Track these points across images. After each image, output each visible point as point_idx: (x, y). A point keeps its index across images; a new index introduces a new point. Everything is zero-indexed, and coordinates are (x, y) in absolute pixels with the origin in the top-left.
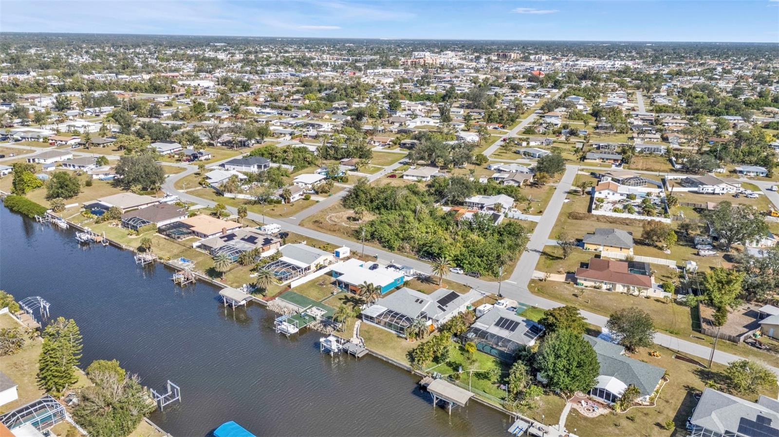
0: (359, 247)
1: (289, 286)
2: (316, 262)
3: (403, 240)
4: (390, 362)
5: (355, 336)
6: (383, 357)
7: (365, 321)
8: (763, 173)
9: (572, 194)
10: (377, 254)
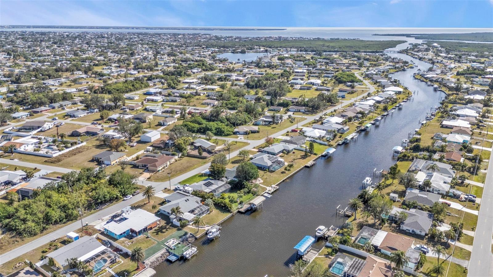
8: (28, 115)
9: (3, 157)
10: (87, 223)
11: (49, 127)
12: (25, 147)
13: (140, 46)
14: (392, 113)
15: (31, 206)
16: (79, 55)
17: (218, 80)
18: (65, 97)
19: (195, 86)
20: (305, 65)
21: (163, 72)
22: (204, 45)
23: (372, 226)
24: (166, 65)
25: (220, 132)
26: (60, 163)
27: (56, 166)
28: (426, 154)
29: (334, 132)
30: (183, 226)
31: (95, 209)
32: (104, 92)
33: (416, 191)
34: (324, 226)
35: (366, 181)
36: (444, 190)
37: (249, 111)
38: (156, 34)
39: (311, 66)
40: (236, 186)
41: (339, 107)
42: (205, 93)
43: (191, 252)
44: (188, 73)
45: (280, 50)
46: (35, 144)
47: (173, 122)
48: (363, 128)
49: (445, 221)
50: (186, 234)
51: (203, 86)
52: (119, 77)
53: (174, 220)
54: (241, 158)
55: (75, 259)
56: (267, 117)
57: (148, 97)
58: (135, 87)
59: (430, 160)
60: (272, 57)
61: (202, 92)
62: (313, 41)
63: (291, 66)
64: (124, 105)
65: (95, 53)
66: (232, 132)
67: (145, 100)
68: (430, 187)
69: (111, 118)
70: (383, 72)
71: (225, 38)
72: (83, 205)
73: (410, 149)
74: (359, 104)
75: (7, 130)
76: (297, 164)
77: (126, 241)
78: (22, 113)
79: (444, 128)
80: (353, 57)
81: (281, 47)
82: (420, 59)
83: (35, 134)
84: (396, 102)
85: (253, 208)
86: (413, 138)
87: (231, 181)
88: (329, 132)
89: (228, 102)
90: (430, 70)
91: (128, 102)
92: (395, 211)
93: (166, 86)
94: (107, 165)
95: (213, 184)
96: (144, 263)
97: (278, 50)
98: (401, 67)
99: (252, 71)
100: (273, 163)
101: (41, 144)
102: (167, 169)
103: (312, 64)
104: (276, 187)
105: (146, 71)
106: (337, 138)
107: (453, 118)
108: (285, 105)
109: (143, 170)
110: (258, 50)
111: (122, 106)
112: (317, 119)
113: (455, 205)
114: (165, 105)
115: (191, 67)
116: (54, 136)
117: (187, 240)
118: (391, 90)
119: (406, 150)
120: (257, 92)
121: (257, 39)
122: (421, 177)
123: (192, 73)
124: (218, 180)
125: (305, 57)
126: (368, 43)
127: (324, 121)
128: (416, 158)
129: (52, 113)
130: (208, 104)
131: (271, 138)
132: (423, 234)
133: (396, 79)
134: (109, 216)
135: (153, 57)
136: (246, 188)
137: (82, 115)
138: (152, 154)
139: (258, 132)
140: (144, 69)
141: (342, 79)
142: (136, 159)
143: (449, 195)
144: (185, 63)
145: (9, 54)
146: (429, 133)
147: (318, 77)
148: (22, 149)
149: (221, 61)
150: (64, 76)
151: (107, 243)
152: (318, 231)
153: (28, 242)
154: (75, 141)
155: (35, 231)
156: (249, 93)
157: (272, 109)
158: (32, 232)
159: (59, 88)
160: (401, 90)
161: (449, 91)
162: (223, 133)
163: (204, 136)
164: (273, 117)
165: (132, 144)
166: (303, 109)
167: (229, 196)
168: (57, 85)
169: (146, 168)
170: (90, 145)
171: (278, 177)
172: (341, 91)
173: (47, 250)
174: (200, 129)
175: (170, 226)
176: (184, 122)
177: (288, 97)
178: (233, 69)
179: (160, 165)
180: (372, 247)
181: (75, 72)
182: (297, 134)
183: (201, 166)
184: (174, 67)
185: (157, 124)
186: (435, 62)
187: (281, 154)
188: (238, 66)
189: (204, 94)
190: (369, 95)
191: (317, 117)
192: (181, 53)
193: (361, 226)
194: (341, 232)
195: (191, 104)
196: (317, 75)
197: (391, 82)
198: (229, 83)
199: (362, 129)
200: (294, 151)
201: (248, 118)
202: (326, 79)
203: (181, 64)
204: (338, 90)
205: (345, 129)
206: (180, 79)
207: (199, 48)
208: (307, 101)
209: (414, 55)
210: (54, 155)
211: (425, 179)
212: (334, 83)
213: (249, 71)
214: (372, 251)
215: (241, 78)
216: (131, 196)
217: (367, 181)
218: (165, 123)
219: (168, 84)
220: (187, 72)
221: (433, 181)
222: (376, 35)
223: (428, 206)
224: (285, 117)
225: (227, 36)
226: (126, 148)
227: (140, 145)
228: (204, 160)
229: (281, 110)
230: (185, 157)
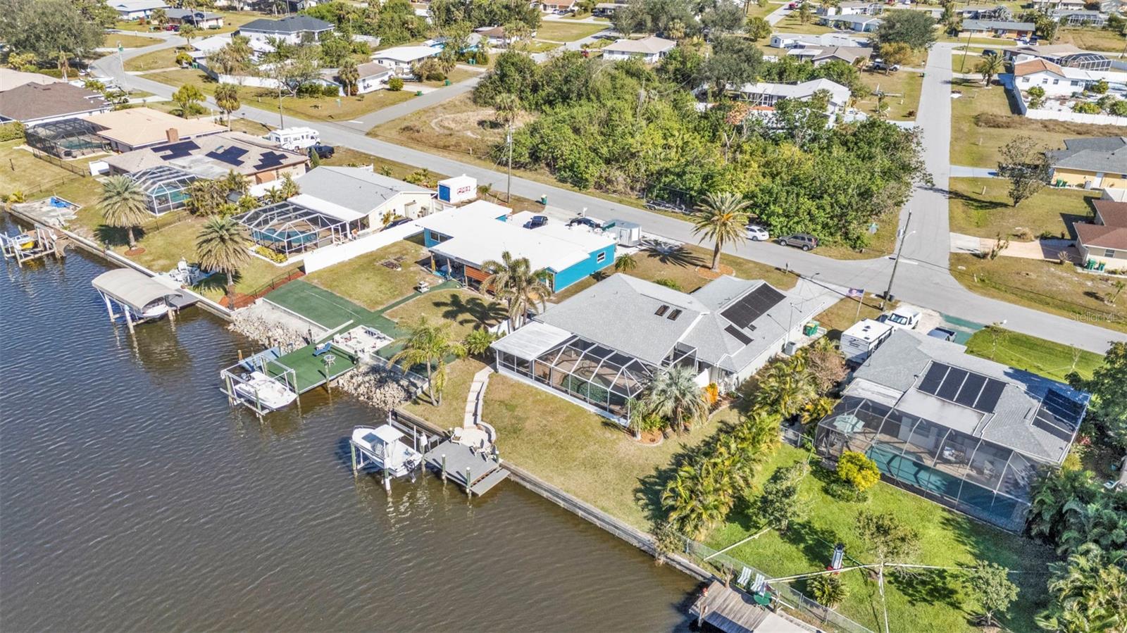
0: (499, 179)
1: (302, 269)
2: (386, 208)
3: (608, 162)
4: (580, 513)
5: (469, 419)
6: (557, 495)
7: (502, 371)
9: (962, 85)
10: (544, 196)
26: (986, 130)
46: (1087, 83)
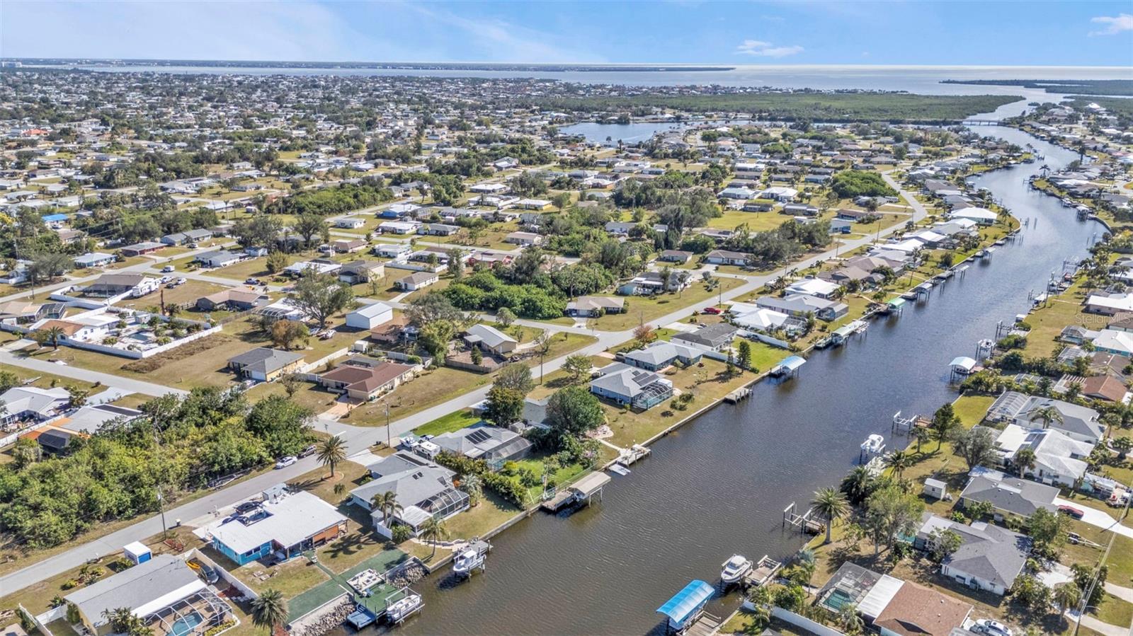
8: (111, 259)
9: (34, 355)
10: (178, 521)
11: (150, 288)
12: (86, 333)
13: (392, 105)
14: (963, 273)
15: (56, 476)
16: (254, 125)
17: (553, 185)
18: (202, 220)
19: (495, 200)
20: (765, 152)
21: (430, 165)
22: (536, 105)
23: (868, 562)
24: (440, 149)
25: (533, 310)
26: (155, 373)
27: (144, 380)
28: (1034, 378)
29: (808, 316)
30: (400, 539)
31: (205, 487)
32: (290, 210)
33: (995, 476)
34: (742, 555)
35: (869, 444)
36: (1068, 475)
37: (609, 260)
38: (433, 79)
39: (779, 155)
40: (543, 445)
41: (829, 256)
42: (517, 215)
43: (407, 605)
44: (486, 168)
45: (711, 117)
46: (110, 326)
47: (428, 282)
48: (883, 308)
49: (1064, 557)
50: (404, 558)
51: (516, 200)
52: (330, 176)
53: (380, 523)
54: (570, 375)
55: (125, 611)
56: (650, 275)
57: (386, 224)
58: (358, 200)
59: (1044, 396)
60: (689, 132)
61: (510, 214)
62: (793, 95)
63: (729, 153)
64: (326, 241)
65: (289, 122)
66: (561, 309)
67: (377, 230)
68: (1032, 467)
69: (290, 271)
70: (954, 172)
71: (587, 89)
72: (179, 476)
73: (996, 366)
74: (883, 248)
75: (58, 293)
76: (705, 393)
77: (258, 569)
78: (99, 256)
79: (1091, 313)
80: (883, 135)
81: (713, 110)
82: (1053, 140)
83: (115, 305)
84: (975, 247)
85: (578, 500)
86: (1009, 337)
87: (533, 430)
88: (794, 317)
89: (565, 237)
90: (1074, 167)
91: (337, 234)
92: (933, 524)
93: (429, 197)
94: (258, 381)
95: (489, 437)
96: (289, 628)
97: (707, 116)
98: (1002, 159)
99: (636, 165)
100: (643, 389)
101: (124, 327)
102: (392, 395)
103: (782, 149)
104: (644, 449)
105: (393, 165)
106: (815, 331)
107: (1115, 289)
108: (698, 248)
109: (336, 396)
110: (660, 116)
111: (323, 242)
112: (772, 282)
113: (1094, 516)
114: (418, 243)
115: (496, 155)
116: (155, 310)
117: (403, 575)
118: (967, 217)
119: (986, 367)
120: (638, 216)
121: (661, 92)
122: (1011, 440)
123: (495, 170)
124: (506, 427)
125: (766, 134)
126: (928, 101)
127: (786, 289)
128: (1009, 389)
129: (166, 256)
130: (518, 242)
131: (648, 328)
132: (999, 590)
133: (985, 188)
134: (234, 505)
135: (416, 132)
136: (568, 449)
137: (228, 263)
138: (366, 359)
139: (623, 311)
140: (390, 158)
141: (848, 186)
142: (325, 369)
143: (1082, 487)
144: (485, 145)
145: (104, 123)
146: (1051, 326)
147: (791, 182)
148: (79, 337)
149: (567, 142)
150: (211, 174)
151: (212, 572)
152: (728, 569)
153: (38, 561)
154: (197, 322)
155: (57, 534)
156: (618, 217)
157: (666, 256)
158: (49, 536)
159: (193, 200)
160: (993, 215)
161: (1115, 220)
162: (540, 311)
163: (493, 319)
164: (664, 277)
165: (324, 333)
166: (741, 257)
167: (520, 470)
168: (190, 191)
169: (342, 393)
170: (231, 333)
171: (653, 426)
172: (841, 216)
173: (73, 583)
174: (488, 301)
175: (370, 537)
176: (452, 283)
177: (710, 229)
178: (592, 161)
179: (375, 386)
180: (856, 618)
181: (235, 165)
182: (717, 318)
183: (473, 390)
184: (458, 155)
185: (392, 286)
186: (1089, 149)
187: (669, 367)
188: (605, 154)
189: (514, 218)
190: (910, 227)
191: (770, 278)
192: (480, 123)
193: (838, 560)
194: (786, 572)
195: (480, 241)
196: (789, 176)
197: (971, 196)
198: (575, 193)
199: (882, 310)
200: (702, 360)
201: (603, 277)
202: (810, 186)
203: (474, 148)
204: (836, 214)
205: (837, 309)
206: (467, 183)
207: (523, 112)
208: (754, 240)
209: (1038, 130)
210: (145, 355)
211: (1023, 445)
212: (828, 196)
213: (628, 165)
214: (856, 629)
215: (606, 182)
216: (295, 459)
217: (873, 443)
218: (410, 286)
219: (435, 194)
220: (484, 166)
221: (1042, 450)
222: (949, 82)
223: (1020, 517)
224: (695, 277)
225: (593, 85)
226: (307, 342)
227: (343, 335)
228: (483, 377)
229: (689, 258)
230: (440, 368)
